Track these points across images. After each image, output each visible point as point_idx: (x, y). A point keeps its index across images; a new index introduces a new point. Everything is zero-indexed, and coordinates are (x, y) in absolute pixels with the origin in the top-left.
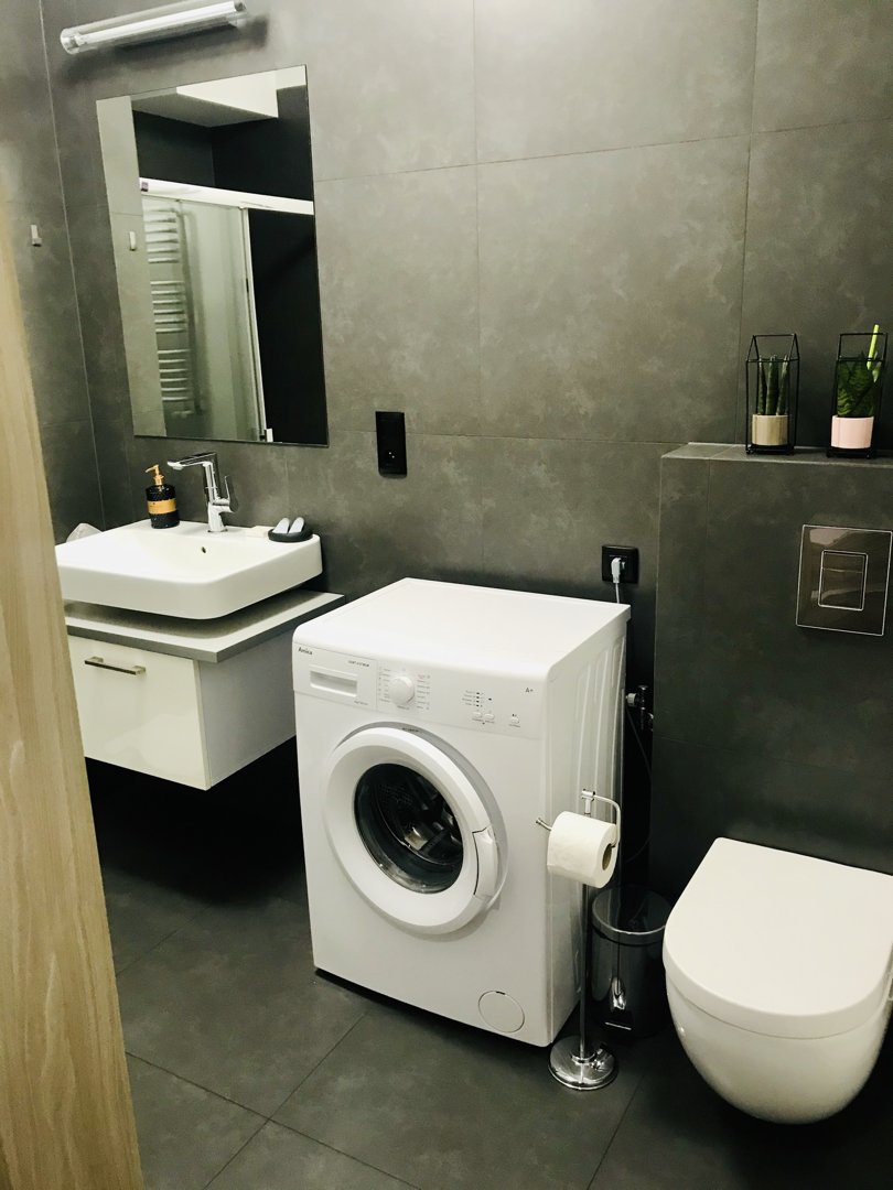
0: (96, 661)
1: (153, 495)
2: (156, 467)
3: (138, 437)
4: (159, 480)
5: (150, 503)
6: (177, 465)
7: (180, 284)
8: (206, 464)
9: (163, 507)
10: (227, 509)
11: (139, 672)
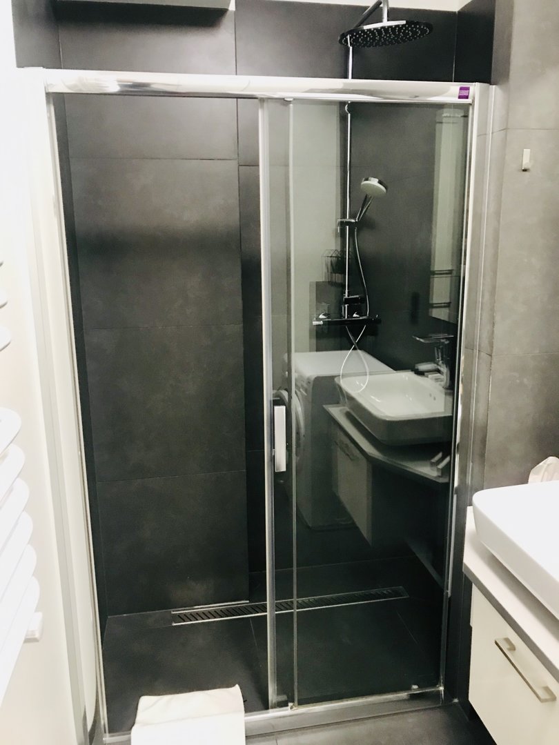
11: (546, 701)
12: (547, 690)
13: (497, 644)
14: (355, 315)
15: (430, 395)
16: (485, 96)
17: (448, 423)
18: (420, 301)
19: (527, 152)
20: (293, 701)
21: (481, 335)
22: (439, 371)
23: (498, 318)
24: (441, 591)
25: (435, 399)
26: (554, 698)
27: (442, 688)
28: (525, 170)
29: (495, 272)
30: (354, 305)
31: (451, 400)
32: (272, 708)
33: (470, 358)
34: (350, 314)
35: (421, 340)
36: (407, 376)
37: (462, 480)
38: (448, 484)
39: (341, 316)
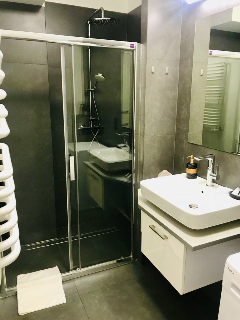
0: (152, 227)
1: (188, 166)
2: (192, 156)
3: (189, 143)
4: (192, 161)
5: (187, 169)
6: (197, 159)
7: (222, 87)
8: (210, 159)
9: (192, 171)
10: (215, 178)
11: (165, 239)
12: (165, 236)
13: (149, 227)
14: (94, 126)
15: (123, 155)
16: (139, 47)
17: (130, 163)
18: (118, 120)
19: (153, 67)
20: (79, 267)
21: (141, 129)
22: (126, 146)
23: (146, 124)
24: (130, 222)
25: (125, 156)
26: (167, 238)
27: (132, 256)
28: (153, 73)
29: (144, 107)
30: (94, 122)
31: (131, 156)
32: (71, 270)
33: (137, 138)
34: (93, 126)
35: (120, 134)
36: (113, 149)
37: (136, 181)
38: (131, 183)
39: (89, 126)
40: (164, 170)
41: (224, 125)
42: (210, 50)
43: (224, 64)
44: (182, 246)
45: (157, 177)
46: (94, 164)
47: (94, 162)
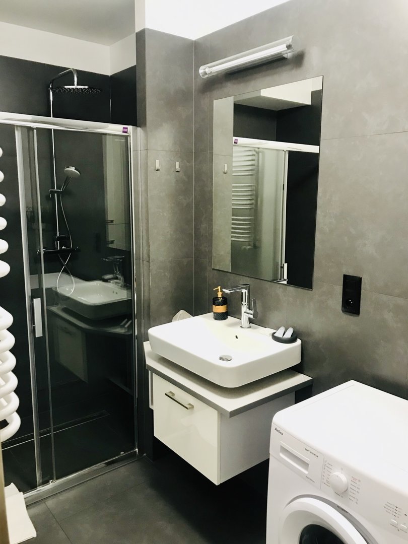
0: (170, 395)
1: (215, 301)
2: (219, 288)
3: (214, 269)
4: (220, 295)
5: (214, 306)
6: (227, 291)
7: (253, 186)
8: (244, 291)
9: (221, 309)
10: (251, 316)
11: (190, 408)
12: (190, 404)
13: (166, 395)
14: (63, 248)
15: (113, 292)
16: (135, 132)
17: (129, 303)
18: (100, 238)
19: (157, 161)
20: (52, 479)
21: (143, 252)
22: (117, 278)
23: (151, 243)
25: (117, 293)
26: (193, 407)
27: (137, 450)
28: (157, 170)
32: (39, 486)
33: (138, 265)
34: (61, 246)
35: (107, 260)
36: (97, 284)
37: (139, 330)
38: (132, 335)
39: (54, 248)
40: (181, 311)
41: (260, 240)
42: (235, 138)
43: (254, 153)
44: (215, 413)
45: (171, 321)
46: (66, 310)
47: (65, 307)
